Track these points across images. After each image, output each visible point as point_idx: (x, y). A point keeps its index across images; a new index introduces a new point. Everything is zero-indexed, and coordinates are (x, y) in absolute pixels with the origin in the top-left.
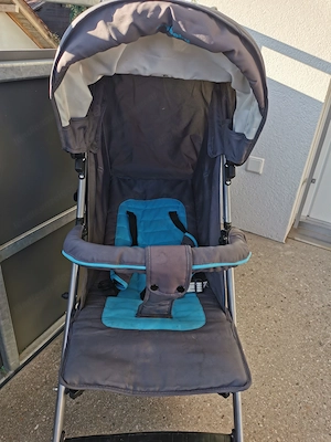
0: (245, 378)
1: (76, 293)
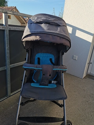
0: (66, 97)
1: (24, 80)
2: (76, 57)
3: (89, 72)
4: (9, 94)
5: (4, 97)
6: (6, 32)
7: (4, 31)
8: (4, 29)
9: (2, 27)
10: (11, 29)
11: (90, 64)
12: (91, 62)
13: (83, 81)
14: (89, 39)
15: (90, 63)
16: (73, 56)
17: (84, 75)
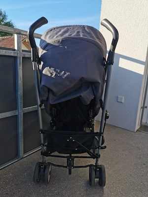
2: (122, 98)
3: (144, 121)
4: (21, 155)
5: (13, 159)
6: (18, 60)
7: (15, 58)
8: (16, 55)
9: (14, 53)
10: (26, 56)
11: (145, 109)
12: (145, 106)
13: (137, 135)
14: (140, 70)
15: (143, 107)
16: (118, 97)
17: (137, 127)
